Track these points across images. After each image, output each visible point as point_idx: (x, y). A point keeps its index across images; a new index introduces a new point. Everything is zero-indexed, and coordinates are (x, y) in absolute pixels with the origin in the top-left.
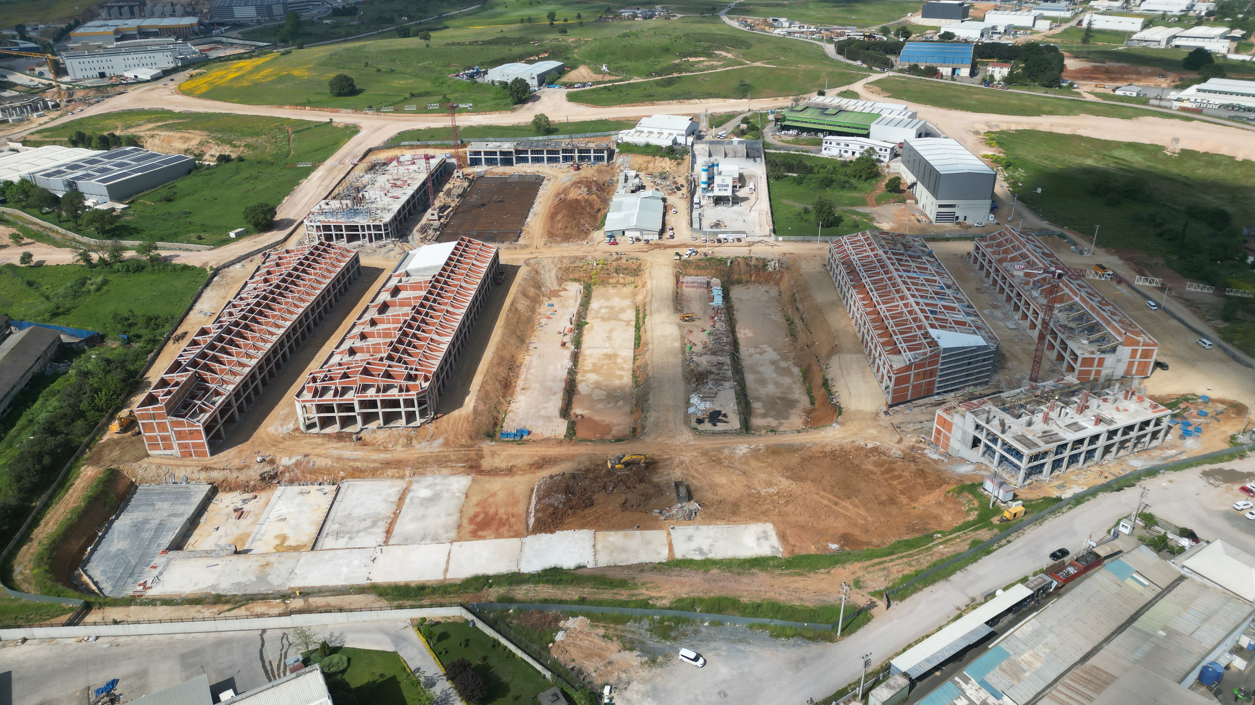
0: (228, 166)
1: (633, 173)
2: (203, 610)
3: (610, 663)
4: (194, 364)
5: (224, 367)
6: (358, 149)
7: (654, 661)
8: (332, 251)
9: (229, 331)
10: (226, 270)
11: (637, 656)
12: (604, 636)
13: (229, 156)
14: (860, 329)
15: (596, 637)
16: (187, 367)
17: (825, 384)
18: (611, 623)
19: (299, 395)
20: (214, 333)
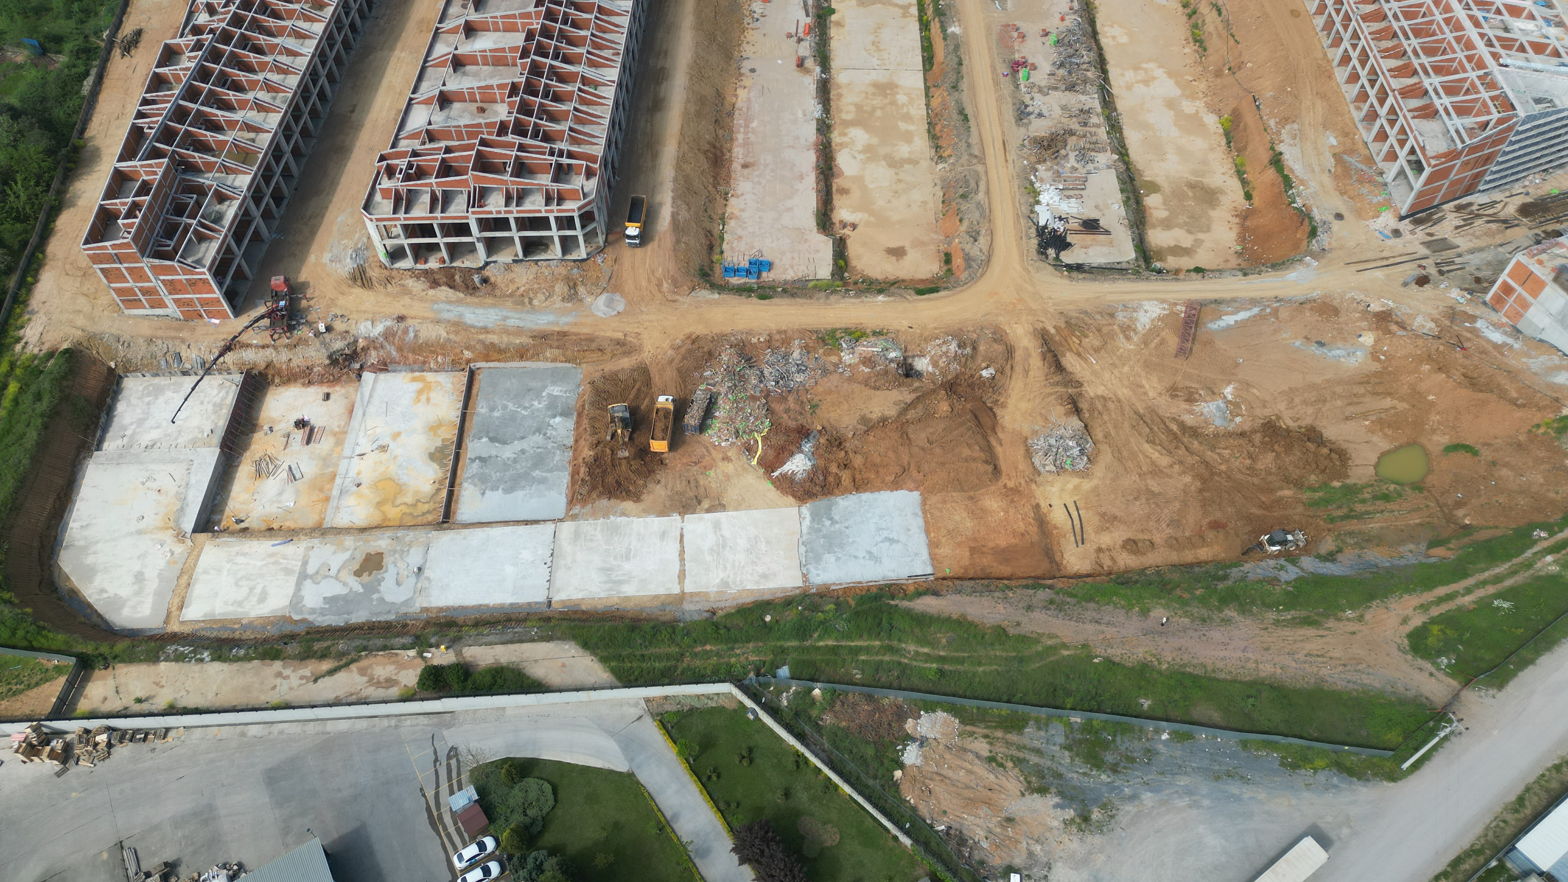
2: (287, 672)
3: (1010, 820)
4: (167, 135)
7: (1086, 819)
9: (215, 55)
11: (1056, 806)
12: (991, 759)
14: (1337, 42)
15: (977, 761)
16: (158, 145)
17: (1277, 161)
18: (996, 728)
19: (367, 207)
20: (190, 58)
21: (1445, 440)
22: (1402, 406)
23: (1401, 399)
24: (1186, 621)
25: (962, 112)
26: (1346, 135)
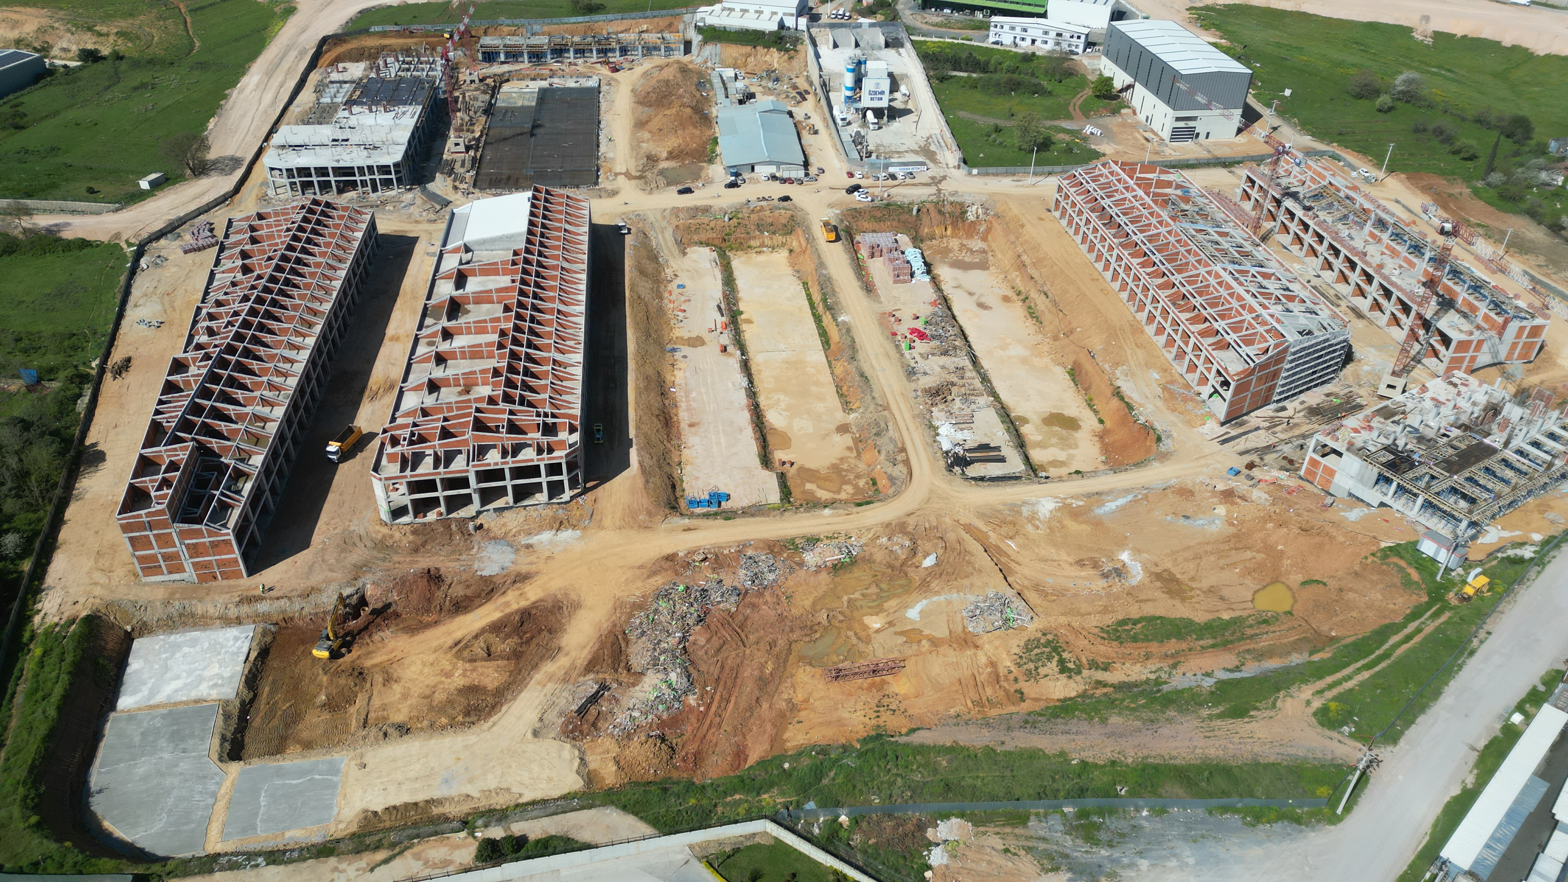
0: (99, 66)
1: (729, 73)
2: (343, 866)
4: (185, 425)
5: (234, 426)
6: (303, 37)
8: (335, 213)
9: (223, 363)
10: (154, 244)
12: (1007, 851)
13: (97, 51)
14: (1141, 307)
15: (994, 853)
16: (178, 434)
17: (1118, 393)
18: (1004, 825)
19: (376, 468)
20: (199, 368)
21: (1300, 578)
22: (1260, 556)
23: (1258, 552)
24: (1138, 723)
25: (862, 375)
26: (1165, 371)
